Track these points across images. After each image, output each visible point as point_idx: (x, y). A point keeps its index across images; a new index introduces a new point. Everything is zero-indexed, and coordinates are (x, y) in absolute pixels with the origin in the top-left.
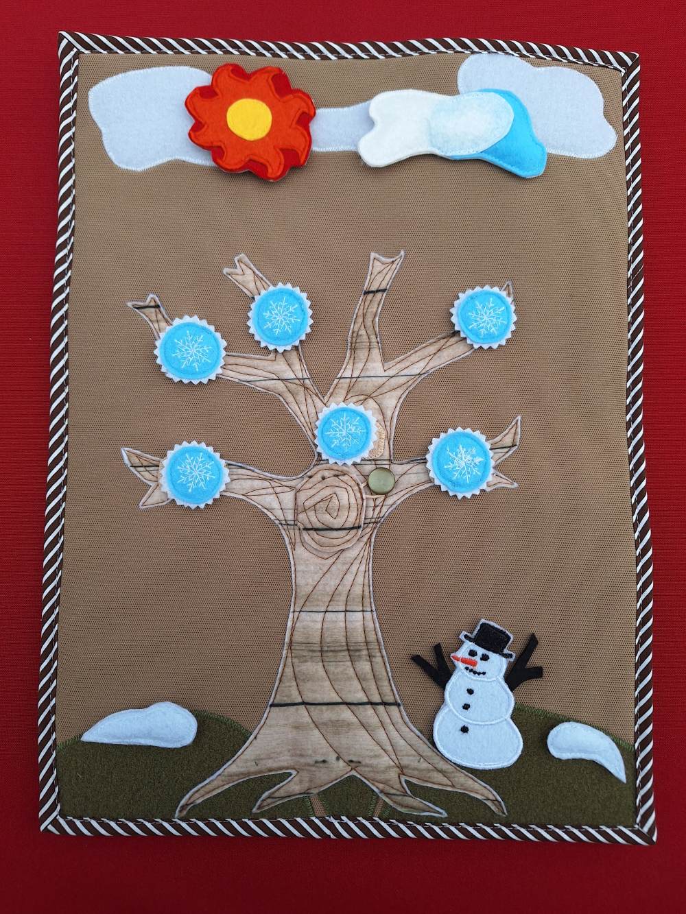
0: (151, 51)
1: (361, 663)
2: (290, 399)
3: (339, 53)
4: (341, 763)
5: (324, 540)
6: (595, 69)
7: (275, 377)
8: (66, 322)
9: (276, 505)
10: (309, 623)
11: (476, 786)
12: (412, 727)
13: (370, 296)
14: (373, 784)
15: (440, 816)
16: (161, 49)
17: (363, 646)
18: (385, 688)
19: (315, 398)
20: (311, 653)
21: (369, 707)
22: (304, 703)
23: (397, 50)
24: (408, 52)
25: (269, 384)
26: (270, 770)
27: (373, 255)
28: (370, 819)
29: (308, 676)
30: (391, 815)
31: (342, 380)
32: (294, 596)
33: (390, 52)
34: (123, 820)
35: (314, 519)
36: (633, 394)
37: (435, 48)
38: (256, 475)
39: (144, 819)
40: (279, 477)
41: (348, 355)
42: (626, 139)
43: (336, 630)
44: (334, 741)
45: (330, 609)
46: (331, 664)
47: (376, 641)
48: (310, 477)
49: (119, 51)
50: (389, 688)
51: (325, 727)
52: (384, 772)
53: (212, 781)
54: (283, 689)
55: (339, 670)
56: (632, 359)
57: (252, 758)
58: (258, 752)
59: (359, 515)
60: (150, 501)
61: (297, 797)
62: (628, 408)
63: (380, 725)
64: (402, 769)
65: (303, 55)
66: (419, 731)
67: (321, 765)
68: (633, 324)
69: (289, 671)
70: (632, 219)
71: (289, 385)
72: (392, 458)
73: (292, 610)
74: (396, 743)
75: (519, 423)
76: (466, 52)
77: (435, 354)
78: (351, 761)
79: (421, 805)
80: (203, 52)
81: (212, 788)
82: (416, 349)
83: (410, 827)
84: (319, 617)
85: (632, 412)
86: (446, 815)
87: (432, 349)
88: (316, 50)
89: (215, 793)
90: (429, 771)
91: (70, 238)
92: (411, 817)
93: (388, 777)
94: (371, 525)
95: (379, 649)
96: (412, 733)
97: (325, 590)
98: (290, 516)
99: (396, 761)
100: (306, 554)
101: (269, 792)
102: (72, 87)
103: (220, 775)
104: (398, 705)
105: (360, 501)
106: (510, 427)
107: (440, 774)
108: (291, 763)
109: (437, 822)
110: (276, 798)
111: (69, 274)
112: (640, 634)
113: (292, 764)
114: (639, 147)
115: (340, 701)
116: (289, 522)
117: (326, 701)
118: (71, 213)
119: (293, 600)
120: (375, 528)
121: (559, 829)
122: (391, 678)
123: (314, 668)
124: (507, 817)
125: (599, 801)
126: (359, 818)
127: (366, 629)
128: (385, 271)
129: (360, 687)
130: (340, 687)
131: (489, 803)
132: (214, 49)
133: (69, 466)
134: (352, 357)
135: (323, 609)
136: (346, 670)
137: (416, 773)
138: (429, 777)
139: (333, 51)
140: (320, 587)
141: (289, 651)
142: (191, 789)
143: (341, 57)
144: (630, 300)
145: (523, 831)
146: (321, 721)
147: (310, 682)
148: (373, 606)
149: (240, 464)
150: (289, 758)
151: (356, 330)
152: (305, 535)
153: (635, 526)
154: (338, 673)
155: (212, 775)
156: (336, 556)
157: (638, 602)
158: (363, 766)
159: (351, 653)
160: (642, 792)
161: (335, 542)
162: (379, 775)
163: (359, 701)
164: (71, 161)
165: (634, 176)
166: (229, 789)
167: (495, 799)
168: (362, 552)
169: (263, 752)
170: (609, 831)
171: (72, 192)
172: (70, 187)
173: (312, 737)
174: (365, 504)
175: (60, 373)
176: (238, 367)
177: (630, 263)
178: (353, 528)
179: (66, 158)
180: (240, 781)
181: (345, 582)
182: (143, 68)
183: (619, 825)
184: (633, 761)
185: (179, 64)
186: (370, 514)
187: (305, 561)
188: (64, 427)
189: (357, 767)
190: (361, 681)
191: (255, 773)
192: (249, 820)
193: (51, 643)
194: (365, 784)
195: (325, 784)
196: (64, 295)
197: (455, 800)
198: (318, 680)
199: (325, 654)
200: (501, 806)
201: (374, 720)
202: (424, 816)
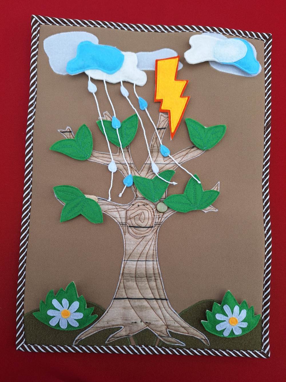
0: (70, 25)
1: (152, 282)
2: (125, 172)
3: (148, 29)
4: (143, 323)
5: (137, 231)
6: (253, 40)
7: (119, 163)
8: (32, 138)
9: (118, 216)
10: (130, 266)
11: (198, 333)
12: (172, 309)
13: (159, 131)
14: (155, 332)
15: (183, 345)
16: (74, 24)
17: (153, 275)
18: (161, 293)
19: (135, 171)
20: (131, 278)
21: (154, 300)
22: (128, 298)
23: (172, 29)
24: (177, 30)
26: (113, 326)
27: (161, 114)
28: (154, 347)
29: (130, 287)
30: (162, 345)
31: (146, 165)
32: (124, 254)
33: (170, 30)
34: (51, 346)
35: (134, 222)
36: (265, 174)
37: (188, 29)
38: (110, 203)
39: (60, 345)
40: (119, 204)
42: (265, 69)
43: (142, 269)
44: (140, 314)
45: (139, 260)
46: (139, 282)
47: (158, 273)
48: (133, 205)
49: (57, 24)
50: (163, 293)
51: (136, 308)
52: (160, 327)
53: (89, 330)
54: (119, 292)
55: (143, 285)
56: (265, 160)
57: (106, 320)
58: (108, 318)
59: (152, 222)
61: (124, 337)
62: (263, 180)
63: (159, 308)
64: (168, 326)
65: (134, 29)
66: (175, 310)
67: (134, 324)
68: (266, 145)
69: (122, 285)
70: (267, 102)
71: (124, 166)
73: (124, 260)
74: (166, 315)
75: (219, 185)
76: (201, 32)
77: (185, 155)
78: (147, 323)
79: (175, 341)
80: (92, 26)
81: (89, 333)
82: (178, 153)
83: (170, 350)
84: (135, 263)
85: (265, 181)
86: (185, 345)
87: (184, 153)
88: (139, 28)
89: (90, 335)
90: (178, 327)
91: (34, 102)
92: (171, 346)
93: (162, 329)
94: (157, 225)
95: (160, 277)
96: (172, 312)
97: (138, 252)
98: (124, 221)
100: (130, 237)
101: (113, 335)
102: (36, 38)
103: (92, 327)
104: (167, 300)
105: (153, 216)
106: (215, 186)
107: (183, 328)
108: (122, 323)
109: (181, 348)
110: (115, 337)
111: (34, 117)
112: (266, 272)
114: (270, 73)
115: (143, 298)
116: (123, 223)
117: (137, 298)
118: (35, 92)
119: (124, 256)
120: (159, 227)
121: (231, 351)
122: (164, 289)
123: (132, 284)
124: (210, 346)
125: (247, 340)
126: (149, 346)
127: (154, 268)
128: (166, 121)
129: (151, 292)
131: (203, 341)
132: (97, 25)
133: (32, 198)
134: (151, 155)
135: (137, 260)
136: (145, 285)
137: (173, 328)
138: (178, 330)
139: (146, 28)
140: (136, 251)
141: (122, 277)
142: (80, 333)
143: (149, 31)
144: (265, 136)
145: (216, 352)
146: (134, 306)
147: (131, 290)
148: (157, 259)
149: (103, 199)
150: (121, 321)
151: (153, 144)
152: (130, 229)
153: (265, 228)
155: (89, 327)
156: (143, 238)
157: (265, 259)
158: (151, 325)
159: (148, 278)
160: (265, 337)
161: (142, 232)
162: (158, 329)
163: (150, 298)
164: (35, 70)
165: (268, 85)
166: (96, 333)
167: (205, 339)
168: (153, 236)
169: (110, 318)
170: (251, 352)
171: (35, 82)
172: (35, 81)
173: (131, 312)
174: (155, 217)
175: (29, 159)
176: (104, 158)
177: (265, 120)
178: (150, 227)
179: (33, 68)
180: (100, 330)
181: (146, 248)
182: (67, 32)
183: (255, 350)
184: (261, 324)
185: (82, 30)
186: (157, 221)
187: (130, 240)
188: (30, 181)
189: (149, 325)
190: (152, 289)
191: (107, 327)
192: (104, 346)
193: (23, 272)
194: (152, 332)
195: (136, 332)
196: (31, 127)
197: (189, 339)
198: (134, 289)
199: (137, 278)
200: (207, 341)
201: (156, 306)
202: (176, 345)
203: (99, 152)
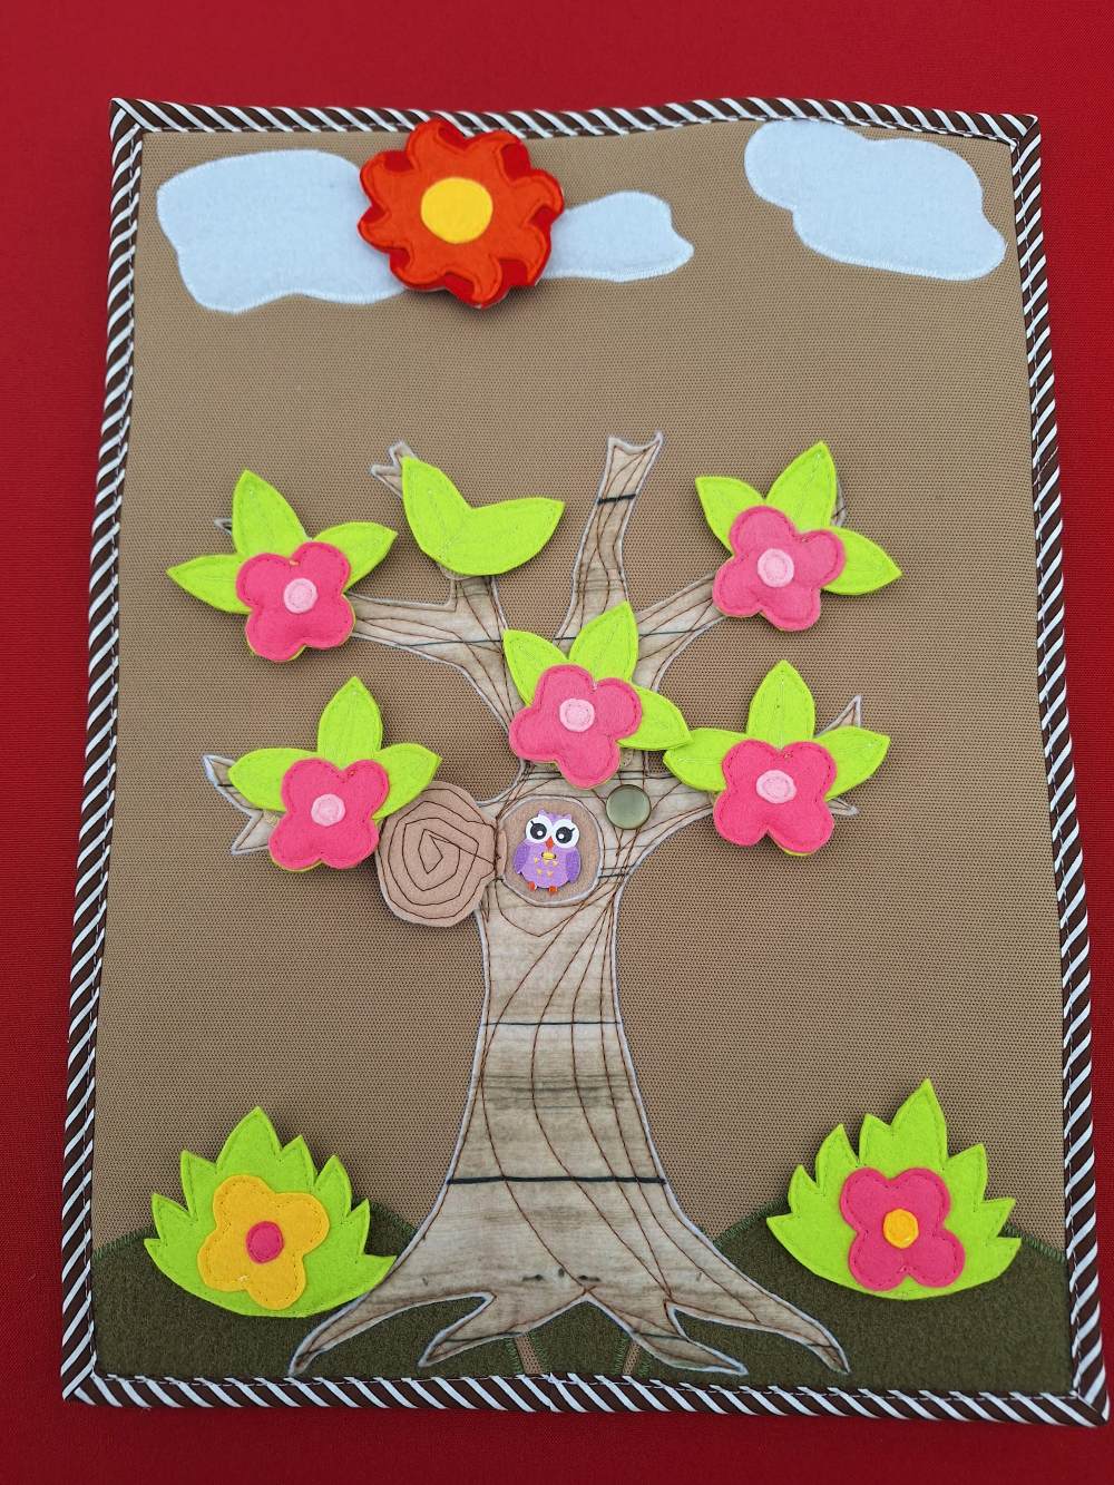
0: (257, 127)
1: (599, 1110)
2: (479, 673)
3: (554, 127)
4: (567, 1280)
6: (966, 142)
7: (455, 639)
8: (116, 554)
10: (508, 1044)
11: (796, 1322)
12: (687, 1221)
13: (608, 507)
14: (621, 1318)
15: (736, 1373)
16: (272, 125)
17: (601, 1082)
18: (639, 1153)
20: (515, 1094)
21: (612, 1185)
22: (504, 1178)
23: (647, 119)
24: (665, 122)
25: (445, 648)
26: (449, 1293)
27: (612, 441)
28: (617, 1379)
29: (511, 1132)
30: (651, 1371)
32: (486, 997)
33: (637, 123)
34: (201, 1380)
36: (1048, 657)
37: (708, 115)
39: (235, 1378)
41: (573, 601)
42: (1022, 250)
43: (556, 1056)
44: (553, 1241)
45: (546, 1019)
46: (550, 1111)
47: (624, 1073)
49: (205, 128)
50: (648, 1154)
51: (538, 1218)
52: (638, 1297)
53: (351, 1311)
54: (468, 1153)
55: (564, 1121)
56: (1045, 601)
57: (420, 1270)
58: (427, 1263)
60: (250, 842)
61: (494, 1339)
62: (1042, 681)
63: (631, 1216)
64: (669, 1293)
66: (697, 1226)
67: (534, 1283)
68: (1044, 542)
69: (478, 1122)
70: (1037, 373)
71: (477, 650)
72: (647, 768)
73: (483, 1021)
74: (661, 1246)
75: (858, 708)
76: (758, 119)
78: (584, 1278)
79: (703, 1355)
80: (340, 129)
81: (351, 1325)
82: (685, 590)
83: (685, 1394)
84: (529, 1032)
85: (1048, 687)
86: (745, 1372)
88: (519, 123)
89: (354, 1333)
90: (715, 1295)
91: (123, 419)
92: (688, 1376)
93: (647, 1306)
94: (613, 879)
95: (630, 1087)
96: (685, 1231)
97: (538, 989)
99: (661, 1280)
100: (508, 928)
101: (447, 1330)
102: (131, 184)
103: (363, 1301)
104: (662, 1182)
106: (843, 714)
107: (734, 1300)
108: (483, 1281)
109: (731, 1384)
110: (458, 1340)
111: (122, 475)
112: (1071, 1060)
113: (486, 1283)
114: (1043, 261)
115: (564, 1174)
117: (541, 1174)
118: (127, 380)
119: (485, 1005)
120: (620, 884)
121: (941, 1397)
122: (649, 1136)
123: (519, 1118)
124: (850, 1376)
125: (1007, 1350)
126: (598, 1377)
127: (607, 1053)
128: (632, 466)
129: (597, 1151)
130: (563, 1151)
131: (818, 1352)
132: (357, 122)
133: (117, 785)
134: (581, 604)
135: (535, 1019)
136: (573, 1121)
137: (693, 1299)
138: (716, 1307)
139: (546, 124)
140: (529, 982)
141: (480, 1091)
142: (315, 1325)
143: (558, 134)
144: (1037, 504)
145: (878, 1400)
146: (532, 1208)
147: (515, 1143)
148: (618, 1014)
150: (479, 1271)
151: (586, 561)
153: (1059, 877)
154: (559, 1126)
156: (556, 930)
157: (1064, 1006)
158: (603, 1285)
159: (582, 1093)
160: (1082, 1333)
162: (630, 1302)
163: (596, 1175)
164: (127, 298)
165: (1037, 308)
166: (379, 1325)
167: (828, 1344)
168: (599, 926)
169: (436, 1261)
170: (1026, 1401)
171: (128, 346)
172: (125, 340)
173: (518, 1235)
174: (602, 846)
175: (106, 635)
176: (395, 622)
177: (1035, 445)
179: (120, 293)
180: (398, 1311)
181: (570, 973)
182: (244, 154)
183: (1045, 1391)
184: (1063, 1280)
185: (302, 146)
186: (612, 860)
187: (505, 940)
188: (111, 723)
189: (594, 1287)
190: (600, 1141)
191: (423, 1298)
192: (413, 1379)
193: (84, 1079)
194: (607, 1316)
195: (541, 1318)
196: (112, 510)
197: (759, 1345)
198: (527, 1139)
199: (538, 1096)
200: (839, 1355)
201: (621, 1208)
202: (708, 1373)
203: (378, 600)
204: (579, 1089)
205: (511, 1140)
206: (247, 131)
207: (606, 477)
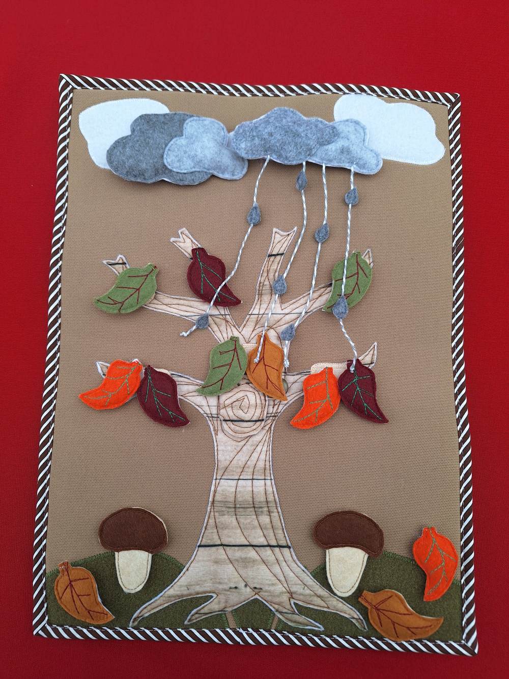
0: (123, 88)
1: (263, 516)
2: (216, 329)
3: (252, 92)
4: (248, 589)
5: (237, 428)
6: (429, 104)
8: (60, 274)
9: (204, 403)
10: (225, 487)
11: (345, 608)
12: (299, 564)
13: (272, 258)
14: (271, 605)
15: (319, 629)
16: (129, 87)
17: (264, 505)
18: (280, 535)
19: (232, 327)
20: (227, 509)
21: (268, 548)
22: (222, 545)
23: (292, 91)
24: (300, 92)
26: (198, 594)
27: (275, 230)
28: (269, 631)
29: (225, 525)
30: (283, 628)
31: (252, 316)
32: (216, 468)
33: (288, 92)
34: (92, 628)
35: (231, 413)
36: (456, 328)
37: (318, 90)
38: (191, 381)
39: (107, 628)
41: (257, 298)
42: (452, 151)
43: (245, 493)
44: (243, 572)
45: (241, 477)
46: (242, 517)
47: (274, 501)
49: (101, 88)
50: (283, 535)
51: (237, 562)
52: (278, 596)
53: (156, 600)
54: (207, 534)
55: (248, 521)
56: (456, 304)
57: (185, 584)
58: (189, 580)
59: (263, 411)
61: (217, 613)
62: (453, 338)
63: (276, 561)
64: (291, 594)
65: (228, 93)
66: (304, 566)
67: (234, 590)
69: (212, 521)
70: (456, 206)
71: (215, 319)
72: (287, 371)
73: (215, 478)
74: (288, 574)
75: (376, 347)
76: (340, 93)
77: (317, 298)
78: (255, 588)
79: (305, 621)
80: (159, 89)
81: (156, 606)
82: (304, 295)
83: (297, 638)
84: (234, 483)
85: (456, 340)
86: (323, 629)
87: (316, 295)
88: (237, 90)
89: (157, 609)
90: (311, 596)
91: (63, 215)
92: (298, 630)
93: (282, 600)
94: (271, 418)
95: (276, 507)
96: (299, 568)
97: (238, 464)
98: (214, 411)
99: (288, 589)
100: (225, 438)
101: (197, 609)
102: (68, 111)
103: (161, 596)
104: (289, 547)
105: (263, 402)
106: (369, 350)
107: (319, 598)
109: (316, 634)
110: (201, 614)
111: (63, 240)
112: (464, 499)
113: (213, 589)
114: (460, 157)
115: (248, 544)
116: (213, 416)
117: (238, 544)
118: (65, 198)
119: (215, 471)
120: (274, 420)
121: (406, 642)
122: (284, 528)
123: (229, 519)
124: (367, 631)
126: (261, 631)
127: (267, 492)
128: (283, 241)
129: (262, 534)
130: (248, 534)
131: (354, 621)
132: (166, 87)
133: (59, 374)
134: (260, 300)
135: (237, 478)
136: (252, 521)
137: (301, 597)
138: (311, 601)
139: (249, 90)
140: (234, 462)
141: (212, 507)
142: (141, 606)
143: (254, 95)
144: (454, 262)
145: (379, 642)
146: (234, 558)
147: (227, 530)
148: (272, 476)
149: (180, 374)
150: (211, 585)
151: (262, 281)
152: (224, 423)
153: (458, 421)
154: (246, 524)
155: (156, 596)
157: (461, 475)
158: (263, 591)
159: (256, 509)
161: (246, 430)
162: (275, 598)
163: (262, 544)
164: (65, 162)
165: (457, 177)
166: (168, 607)
167: (358, 618)
168: (265, 438)
169: (193, 580)
170: (442, 644)
171: (65, 183)
172: (64, 180)
173: (228, 570)
174: (267, 404)
175: (55, 309)
176: (180, 306)
177: (454, 237)
178: (259, 421)
179: (62, 160)
180: (176, 601)
181: (252, 458)
182: (117, 100)
183: (450, 641)
184: (460, 593)
185: (142, 97)
186: (271, 410)
187: (224, 443)
188: (57, 347)
189: (260, 592)
190: (263, 530)
191: (187, 595)
192: (182, 629)
193: (44, 500)
194: (265, 604)
195: (237, 605)
196: (58, 255)
197: (329, 618)
198: (232, 528)
199: (237, 510)
200: (363, 623)
201: (272, 558)
202: (307, 629)
203: (172, 296)
204: (255, 507)
205: (225, 529)
206: (119, 89)
207: (272, 245)
